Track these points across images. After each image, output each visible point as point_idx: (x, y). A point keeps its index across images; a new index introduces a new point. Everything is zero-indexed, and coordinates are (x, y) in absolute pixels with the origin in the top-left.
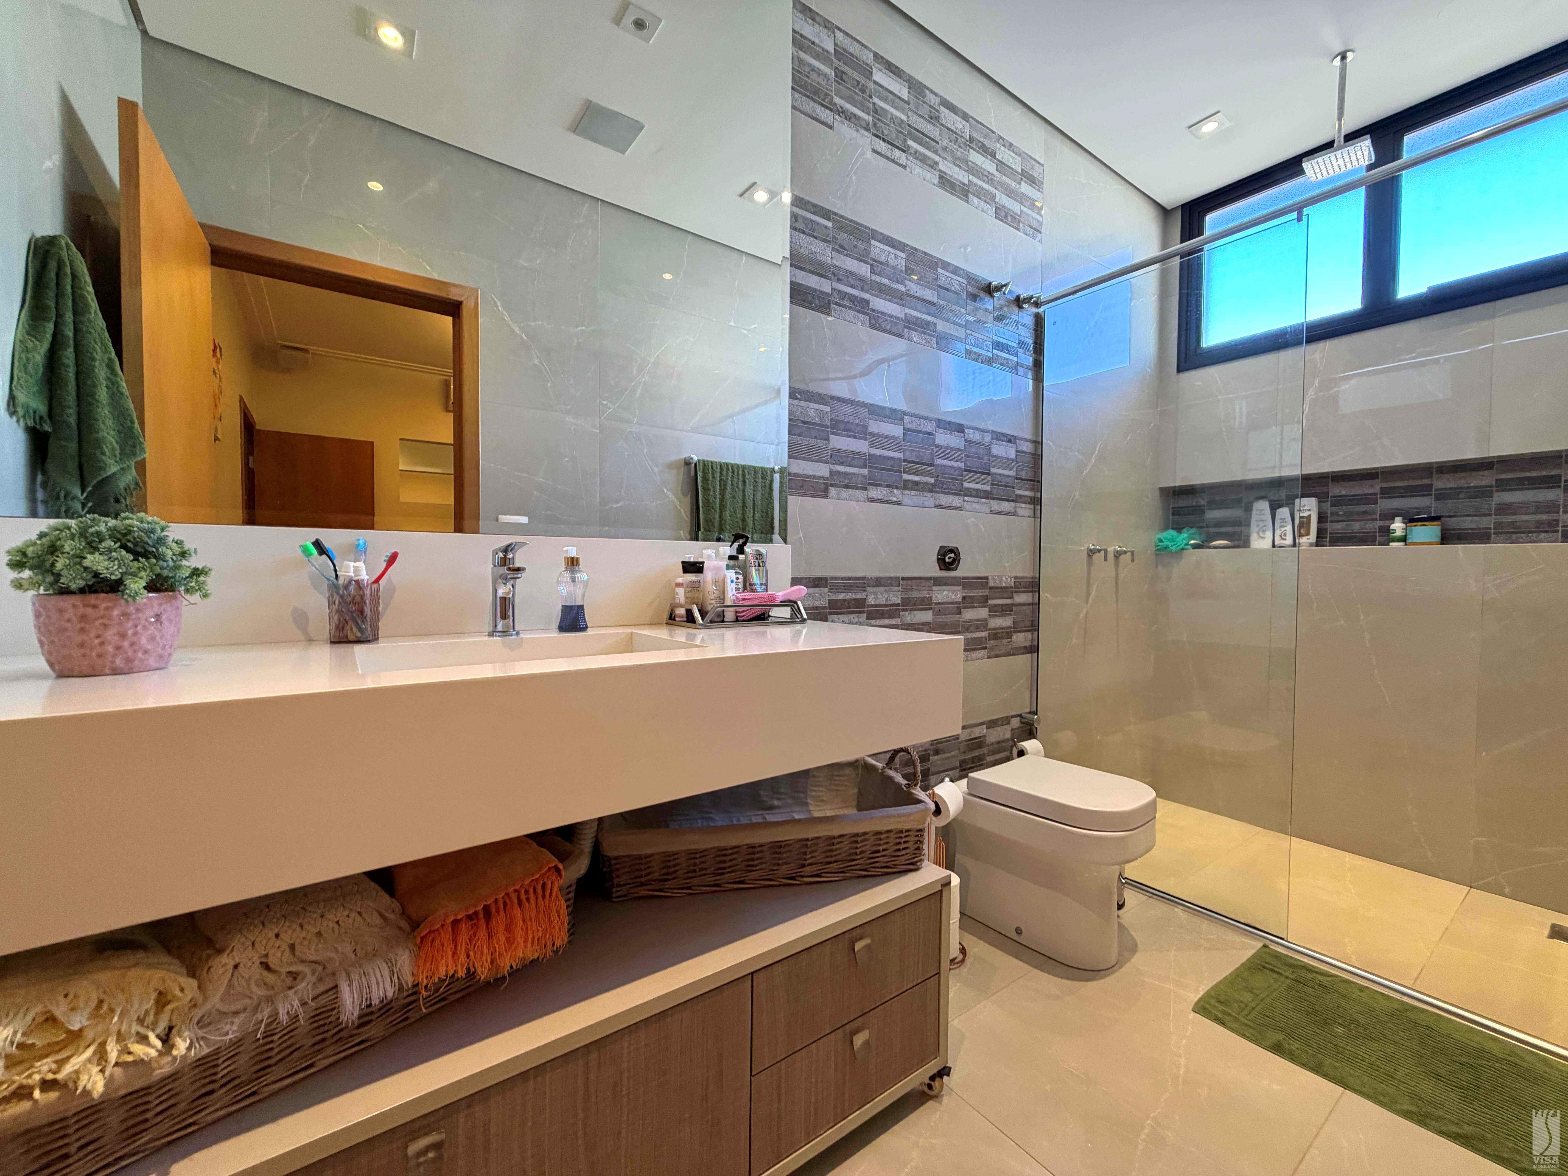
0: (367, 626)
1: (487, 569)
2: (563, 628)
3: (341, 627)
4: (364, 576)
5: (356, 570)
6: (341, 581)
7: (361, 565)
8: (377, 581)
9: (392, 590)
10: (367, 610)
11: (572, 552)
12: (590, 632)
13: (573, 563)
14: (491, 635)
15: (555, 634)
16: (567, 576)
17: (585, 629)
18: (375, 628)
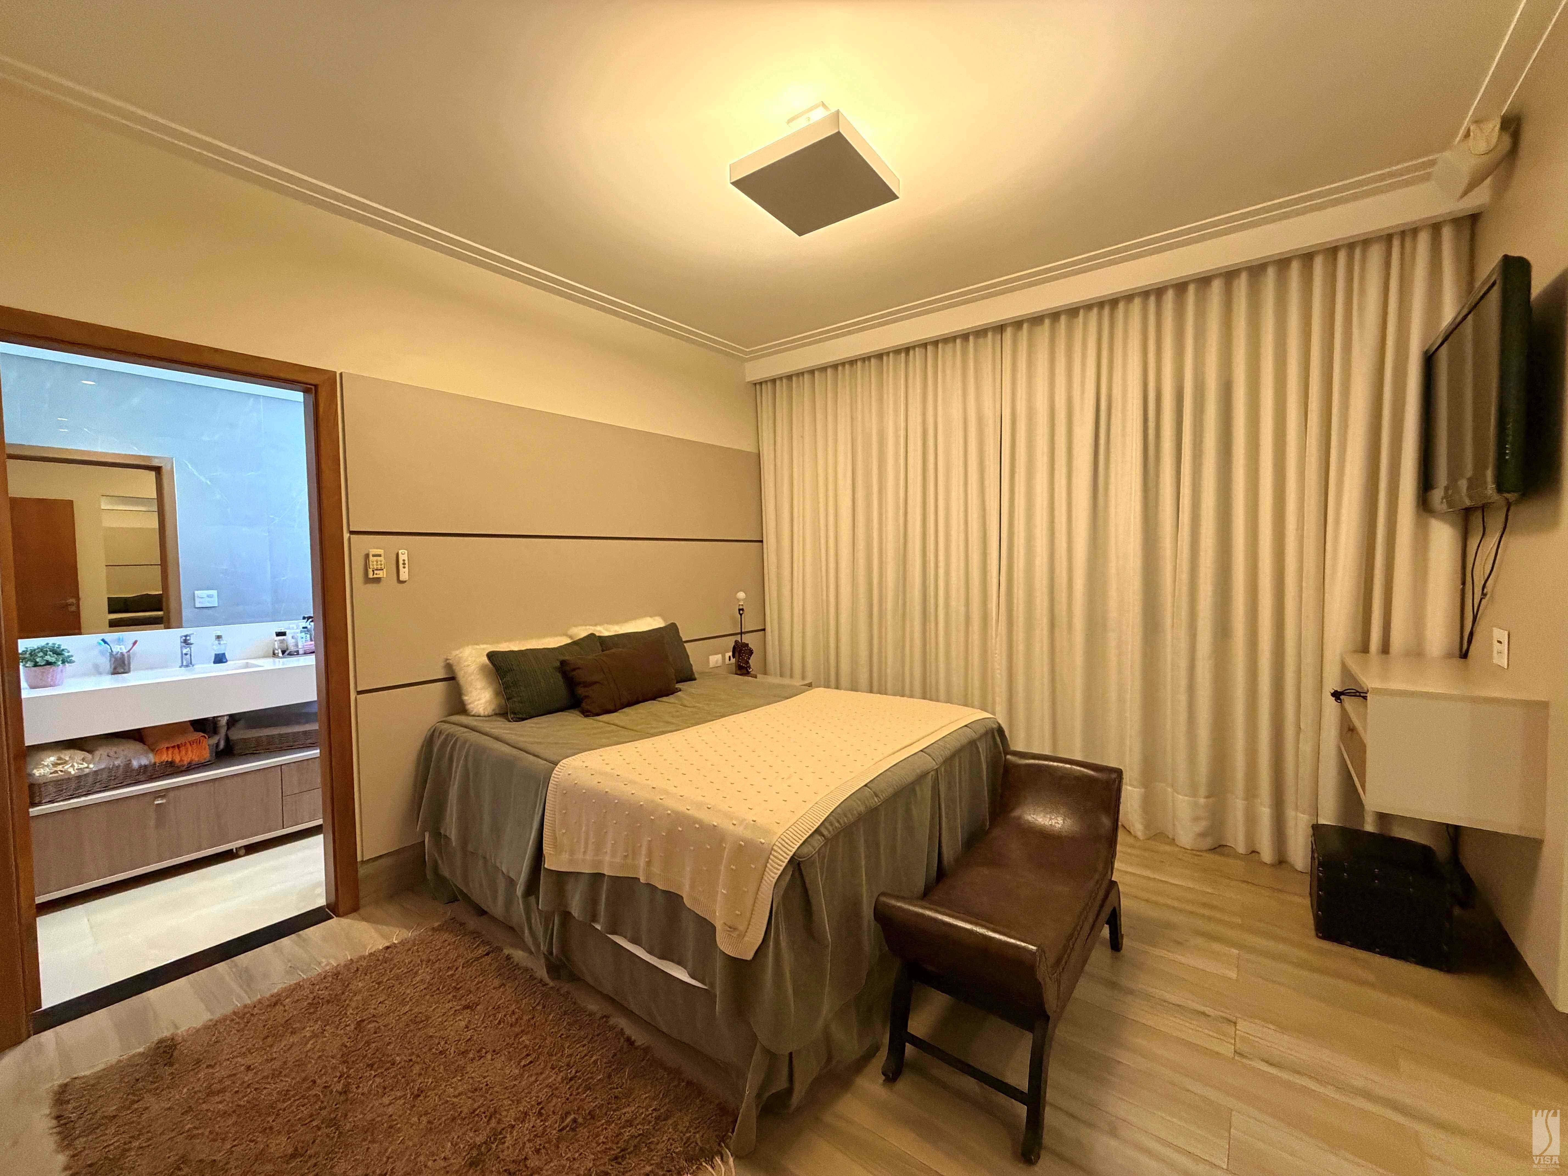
0: (126, 668)
1: (178, 642)
2: (215, 662)
3: (115, 668)
4: (124, 651)
5: (121, 649)
6: (114, 653)
7: (123, 647)
8: (129, 651)
9: (134, 654)
10: (126, 662)
11: (219, 633)
12: (228, 663)
13: (219, 637)
14: (180, 667)
15: (213, 665)
16: (217, 642)
17: (227, 661)
18: (129, 668)
